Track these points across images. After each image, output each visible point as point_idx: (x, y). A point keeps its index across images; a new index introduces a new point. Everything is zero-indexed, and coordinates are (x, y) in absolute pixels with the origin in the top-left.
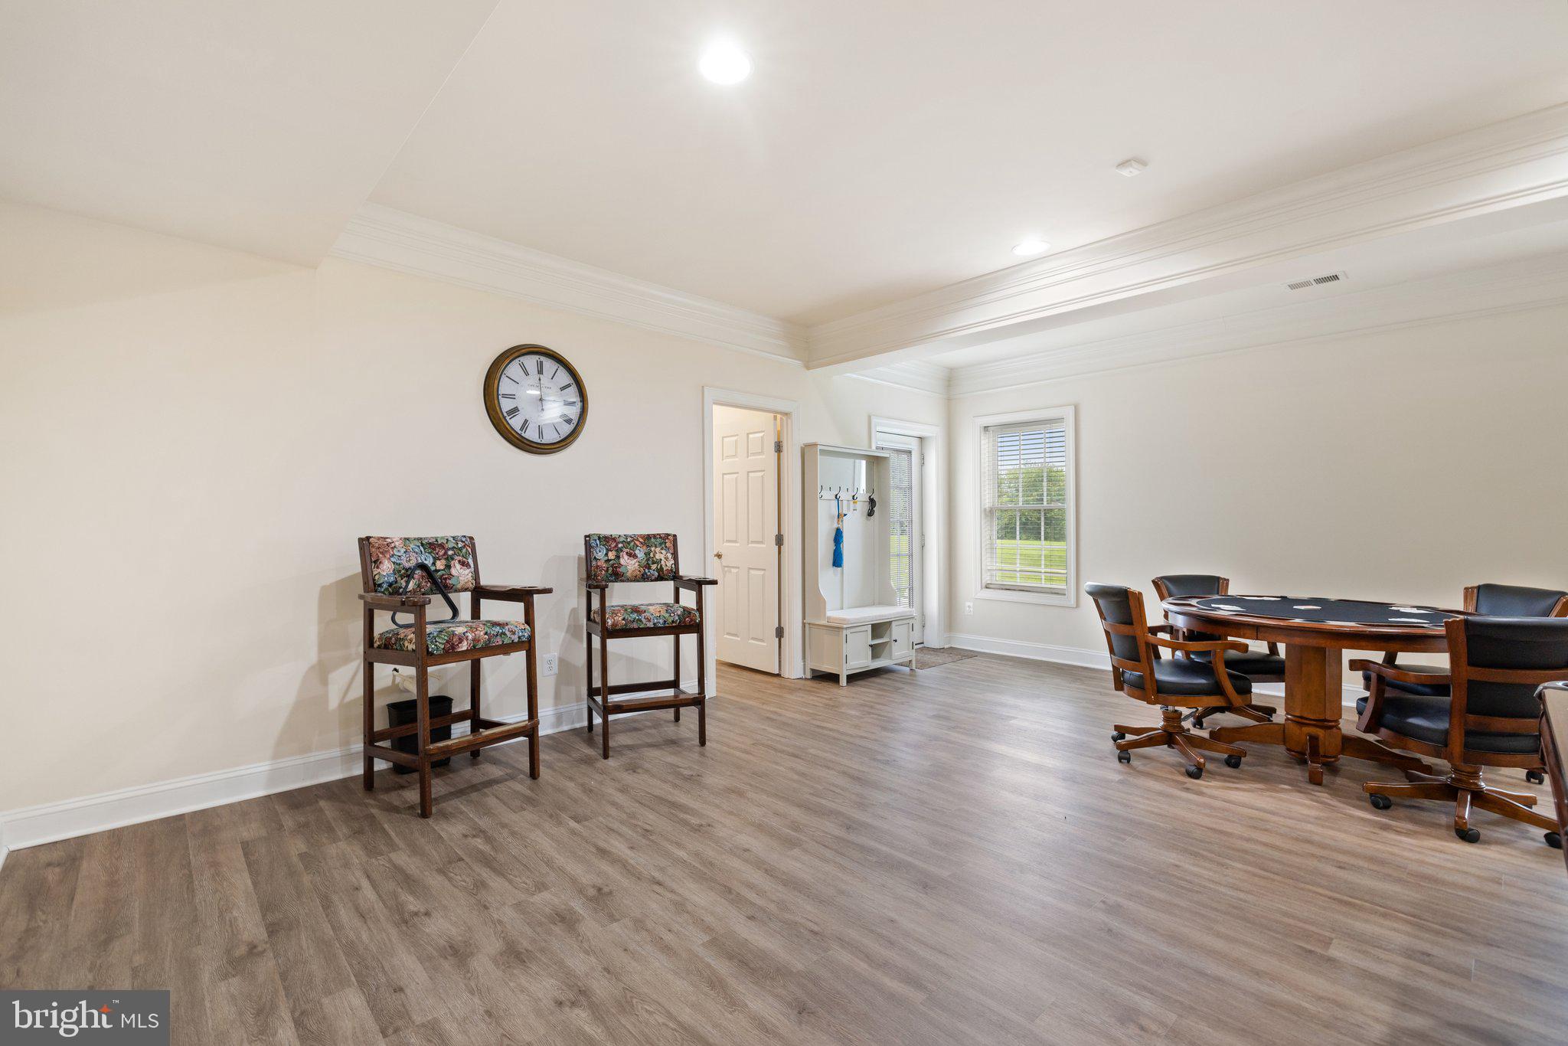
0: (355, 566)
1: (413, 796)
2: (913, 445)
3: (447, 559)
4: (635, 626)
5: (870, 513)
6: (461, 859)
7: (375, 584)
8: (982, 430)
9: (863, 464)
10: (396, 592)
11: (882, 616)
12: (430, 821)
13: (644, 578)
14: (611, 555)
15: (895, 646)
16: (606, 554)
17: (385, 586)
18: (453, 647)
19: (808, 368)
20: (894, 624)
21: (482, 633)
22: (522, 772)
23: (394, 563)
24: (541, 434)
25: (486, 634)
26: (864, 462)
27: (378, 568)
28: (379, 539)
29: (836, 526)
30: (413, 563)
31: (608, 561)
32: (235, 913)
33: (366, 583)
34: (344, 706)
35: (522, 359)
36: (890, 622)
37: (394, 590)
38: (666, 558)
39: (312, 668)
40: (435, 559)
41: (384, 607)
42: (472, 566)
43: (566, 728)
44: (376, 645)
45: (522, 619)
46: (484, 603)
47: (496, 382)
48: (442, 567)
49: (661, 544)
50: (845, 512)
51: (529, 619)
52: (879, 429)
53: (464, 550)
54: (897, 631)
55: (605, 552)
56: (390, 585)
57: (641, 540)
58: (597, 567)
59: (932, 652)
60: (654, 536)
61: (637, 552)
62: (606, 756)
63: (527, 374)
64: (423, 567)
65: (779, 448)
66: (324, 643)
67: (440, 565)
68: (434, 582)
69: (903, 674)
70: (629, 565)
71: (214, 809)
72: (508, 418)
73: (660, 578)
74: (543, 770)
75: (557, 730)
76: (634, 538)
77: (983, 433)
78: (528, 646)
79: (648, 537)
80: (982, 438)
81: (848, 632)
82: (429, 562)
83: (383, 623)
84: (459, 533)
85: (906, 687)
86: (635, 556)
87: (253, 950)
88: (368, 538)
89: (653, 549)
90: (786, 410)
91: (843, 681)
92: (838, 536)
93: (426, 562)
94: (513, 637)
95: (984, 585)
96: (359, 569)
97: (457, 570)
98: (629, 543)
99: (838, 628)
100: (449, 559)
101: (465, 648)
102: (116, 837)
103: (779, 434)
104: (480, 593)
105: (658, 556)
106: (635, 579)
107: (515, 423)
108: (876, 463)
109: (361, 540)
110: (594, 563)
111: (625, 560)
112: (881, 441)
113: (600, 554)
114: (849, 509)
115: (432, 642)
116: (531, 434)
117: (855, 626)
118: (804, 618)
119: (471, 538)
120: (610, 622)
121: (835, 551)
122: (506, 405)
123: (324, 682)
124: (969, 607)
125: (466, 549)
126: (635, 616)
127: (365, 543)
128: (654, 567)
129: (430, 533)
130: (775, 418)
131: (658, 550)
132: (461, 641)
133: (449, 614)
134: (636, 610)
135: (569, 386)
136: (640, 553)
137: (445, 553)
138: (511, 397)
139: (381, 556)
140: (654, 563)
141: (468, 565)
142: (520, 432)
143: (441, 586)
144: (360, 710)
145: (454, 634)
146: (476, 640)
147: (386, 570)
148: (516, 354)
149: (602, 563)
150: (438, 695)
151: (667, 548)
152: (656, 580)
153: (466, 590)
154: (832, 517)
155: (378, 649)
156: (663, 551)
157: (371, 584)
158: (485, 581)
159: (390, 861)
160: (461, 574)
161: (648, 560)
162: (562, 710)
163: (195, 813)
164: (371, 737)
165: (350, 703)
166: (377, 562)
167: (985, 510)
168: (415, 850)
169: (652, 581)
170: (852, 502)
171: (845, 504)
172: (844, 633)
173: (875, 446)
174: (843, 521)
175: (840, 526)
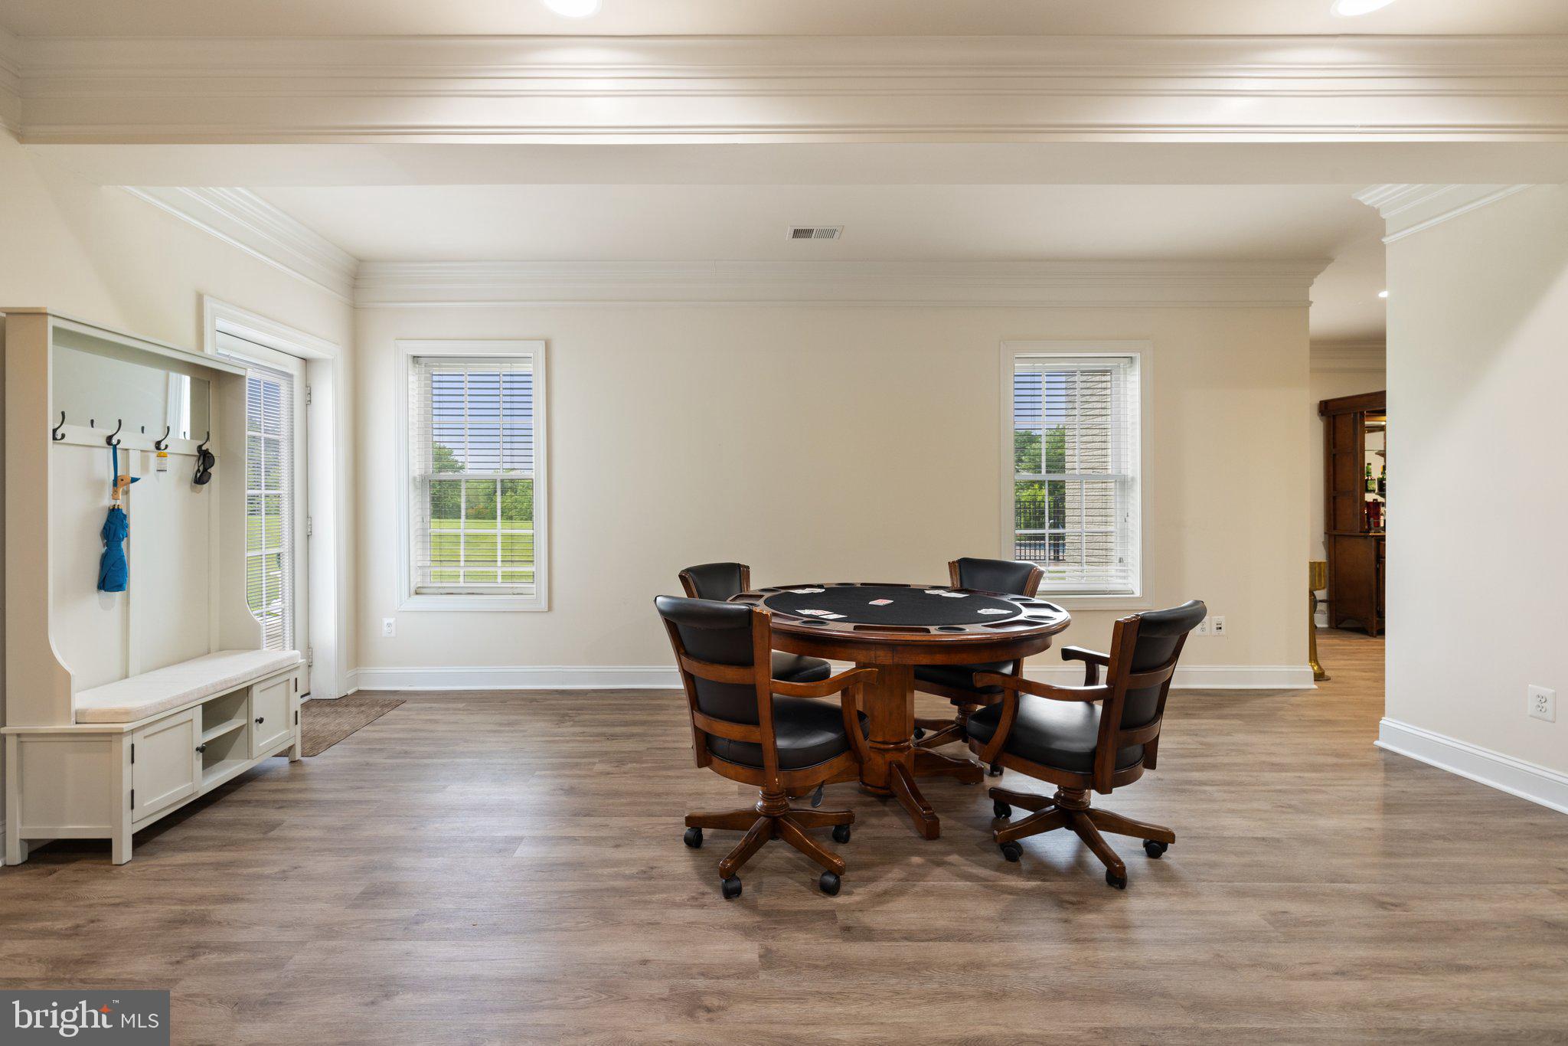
2: (294, 367)
5: (201, 478)
8: (410, 361)
9: (185, 383)
11: (231, 680)
15: (257, 731)
19: (21, 138)
20: (256, 690)
26: (187, 380)
29: (107, 502)
36: (246, 690)
50: (133, 474)
52: (221, 324)
54: (261, 702)
59: (328, 710)
69: (278, 780)
77: (410, 364)
80: (410, 372)
81: (138, 739)
85: (289, 817)
91: (123, 851)
92: (115, 526)
95: (413, 591)
99: (110, 734)
108: (214, 384)
112: (218, 352)
114: (145, 467)
117: (159, 721)
121: (105, 560)
124: (389, 625)
154: (99, 484)
167: (414, 478)
170: (153, 456)
171: (135, 458)
172: (126, 742)
173: (209, 350)
174: (127, 493)
175: (120, 502)
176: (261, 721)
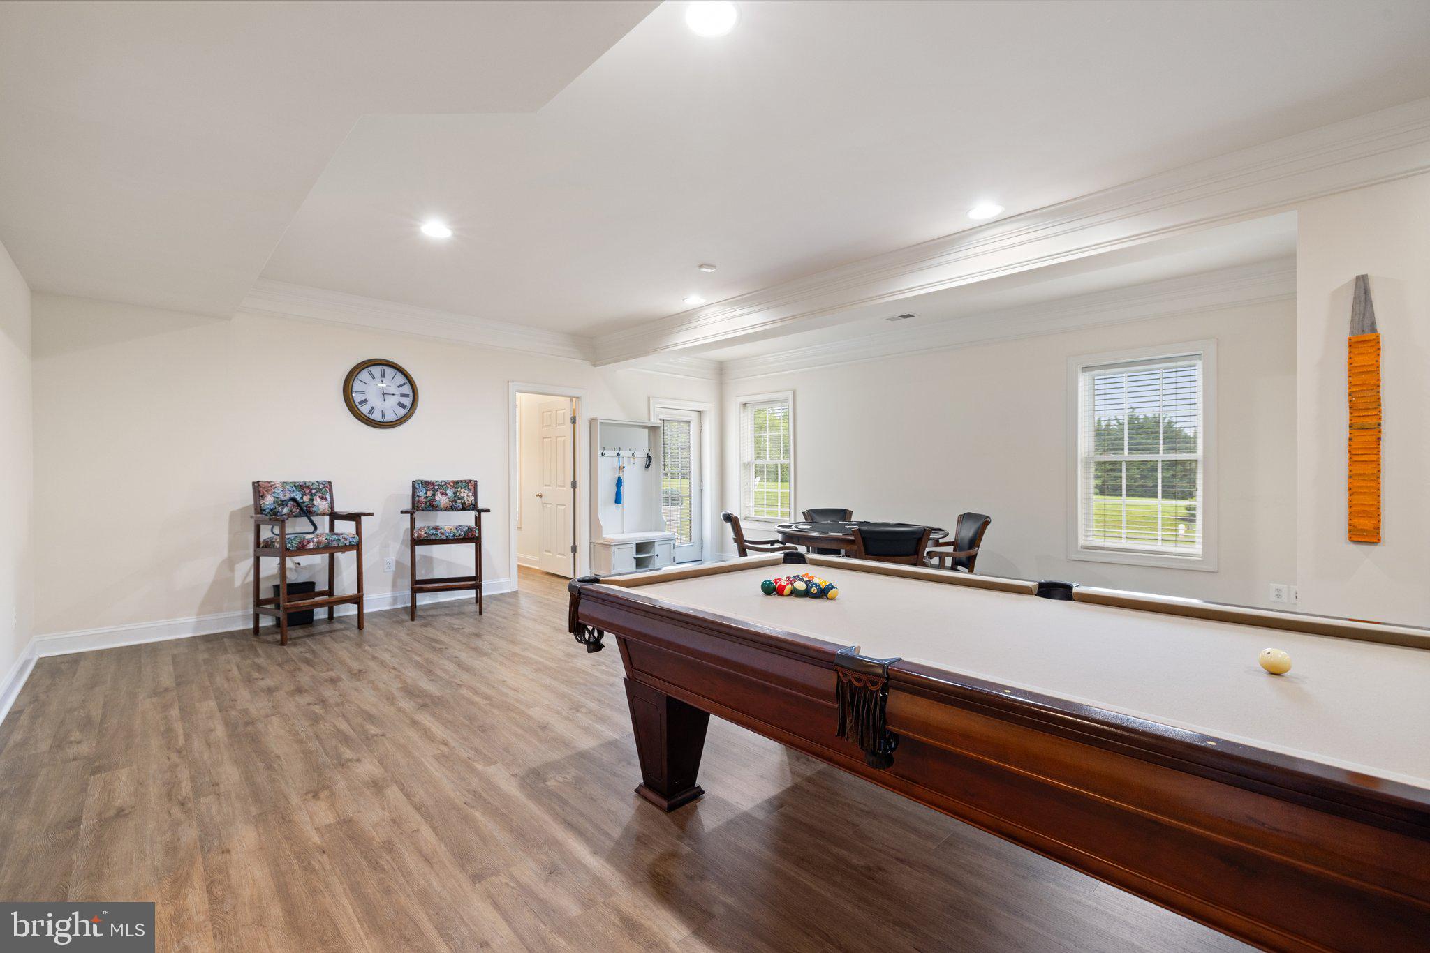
0: (250, 501)
1: (278, 637)
2: (694, 418)
3: (311, 495)
4: (433, 537)
5: (648, 467)
6: (294, 661)
7: (261, 510)
8: (742, 406)
9: (645, 433)
10: (275, 514)
11: (646, 537)
12: (285, 647)
13: (452, 509)
14: (429, 494)
15: (657, 559)
16: (426, 493)
17: (268, 511)
18: (303, 546)
19: (595, 365)
20: (657, 544)
21: (323, 539)
22: (354, 626)
23: (274, 497)
24: (383, 416)
25: (326, 539)
26: (645, 431)
27: (263, 500)
28: (265, 482)
29: (617, 475)
30: (288, 497)
31: (427, 497)
32: (161, 679)
33: (256, 509)
34: (244, 585)
35: (369, 368)
36: (654, 542)
37: (274, 512)
38: (468, 496)
39: (223, 562)
40: (303, 495)
41: (264, 523)
42: (329, 499)
43: (399, 606)
44: (261, 546)
45: (355, 532)
46: (337, 522)
47: (351, 384)
48: (307, 500)
49: (465, 487)
50: (625, 465)
51: (359, 532)
52: (659, 406)
53: (324, 490)
54: (658, 549)
55: (425, 491)
56: (271, 510)
57: (452, 484)
58: (419, 501)
60: (461, 481)
61: (448, 492)
62: (413, 619)
63: (373, 378)
64: (293, 500)
65: (574, 420)
66: (232, 546)
67: (306, 499)
68: (301, 509)
70: (442, 500)
71: (160, 642)
72: (359, 407)
73: (464, 509)
74: (366, 624)
75: (392, 608)
76: (447, 483)
77: (742, 408)
78: (357, 547)
79: (457, 482)
80: (742, 412)
81: (616, 548)
82: (298, 497)
83: (266, 534)
84: (321, 479)
86: (446, 494)
87: (167, 690)
88: (258, 482)
89: (459, 490)
90: (577, 395)
92: (619, 483)
93: (296, 497)
94: (345, 542)
96: (252, 502)
97: (318, 502)
98: (443, 486)
99: (609, 545)
100: (312, 495)
101: (311, 547)
102: (101, 654)
103: (574, 411)
104: (334, 516)
105: (462, 495)
106: (446, 510)
107: (365, 409)
108: (653, 429)
109: (254, 483)
110: (417, 498)
111: (439, 497)
112: (654, 421)
113: (421, 493)
114: (629, 463)
115: (289, 543)
116: (376, 416)
117: (621, 544)
118: (591, 539)
119: (330, 483)
120: (416, 535)
121: (616, 494)
122: (357, 398)
123: (232, 569)
125: (326, 489)
126: (434, 531)
127: (256, 485)
128: (459, 501)
129: (300, 479)
130: (571, 400)
131: (462, 490)
132: (309, 542)
133: (312, 529)
134: (436, 528)
135: (404, 384)
136: (450, 493)
137: (310, 492)
138: (363, 392)
139: (265, 492)
140: (459, 499)
141: (326, 499)
142: (368, 415)
143: (306, 511)
144: (251, 589)
145: (304, 538)
146: (319, 543)
147: (269, 501)
148: (366, 365)
149: (422, 499)
150: (308, 581)
151: (469, 490)
152: (461, 510)
153: (324, 514)
154: (614, 469)
155: (262, 548)
156: (466, 491)
157: (259, 510)
158: (339, 509)
159: (253, 661)
160: (320, 504)
161: (455, 497)
162: (398, 595)
163: (147, 644)
164: (258, 603)
165: (248, 583)
166: (263, 497)
167: (744, 463)
168: (269, 657)
169: (459, 510)
170: (632, 459)
171: (626, 459)
172: (612, 548)
173: (652, 420)
174: (623, 471)
175: (621, 475)
176: (657, 555)
